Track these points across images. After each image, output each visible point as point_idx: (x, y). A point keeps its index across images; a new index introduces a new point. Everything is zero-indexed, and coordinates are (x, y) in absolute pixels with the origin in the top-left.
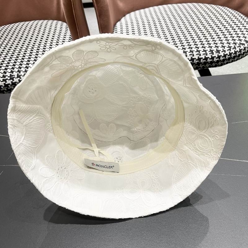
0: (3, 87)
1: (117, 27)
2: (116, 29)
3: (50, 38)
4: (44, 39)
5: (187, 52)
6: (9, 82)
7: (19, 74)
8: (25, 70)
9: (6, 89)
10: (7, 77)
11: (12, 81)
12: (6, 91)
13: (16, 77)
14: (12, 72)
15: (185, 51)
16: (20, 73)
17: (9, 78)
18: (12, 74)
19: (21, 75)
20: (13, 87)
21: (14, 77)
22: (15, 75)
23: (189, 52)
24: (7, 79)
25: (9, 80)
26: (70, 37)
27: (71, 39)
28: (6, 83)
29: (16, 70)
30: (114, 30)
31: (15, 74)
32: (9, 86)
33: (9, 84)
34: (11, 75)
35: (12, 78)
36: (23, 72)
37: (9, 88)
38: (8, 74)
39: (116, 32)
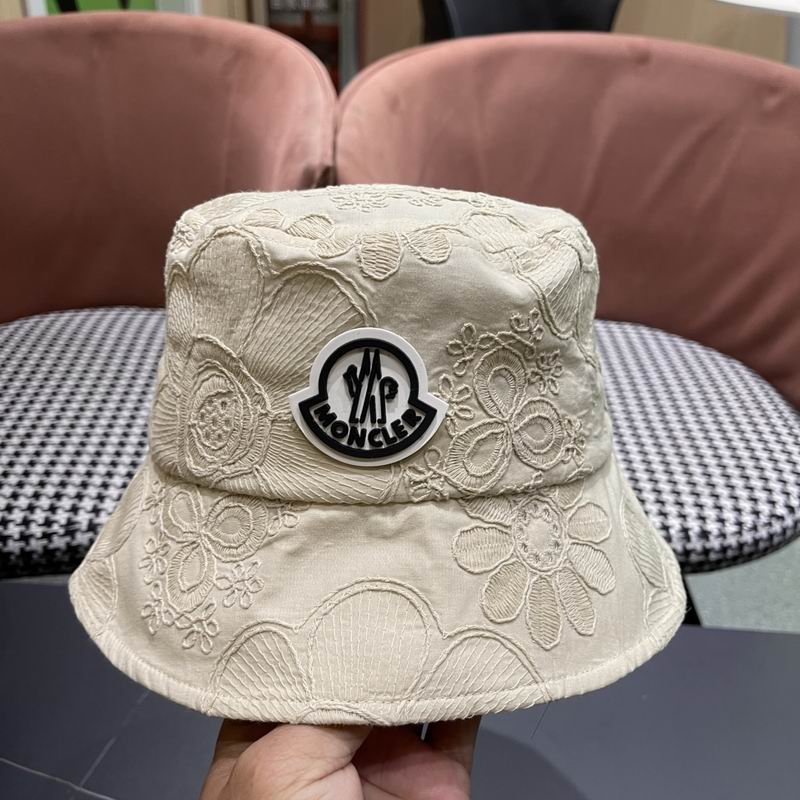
14: (75, 510)
29: (88, 503)
31: (83, 518)
38: (62, 517)
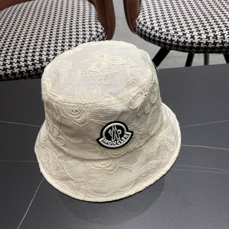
0: (33, 71)
1: (142, 5)
2: (142, 8)
3: (75, 17)
4: (69, 18)
5: (225, 35)
6: (38, 66)
7: (48, 58)
8: (54, 53)
9: (35, 74)
10: (36, 61)
11: (41, 64)
12: (35, 76)
13: (45, 60)
15: (223, 33)
16: (49, 56)
17: (38, 62)
18: (41, 58)
19: (51, 59)
20: (42, 72)
21: (44, 61)
22: (43, 59)
23: (227, 35)
24: (36, 63)
25: (38, 64)
26: (95, 17)
27: (97, 19)
28: (36, 68)
30: (141, 9)
32: (39, 70)
33: (38, 68)
34: (39, 58)
35: (41, 61)
36: (52, 55)
37: (38, 72)
39: (142, 11)
